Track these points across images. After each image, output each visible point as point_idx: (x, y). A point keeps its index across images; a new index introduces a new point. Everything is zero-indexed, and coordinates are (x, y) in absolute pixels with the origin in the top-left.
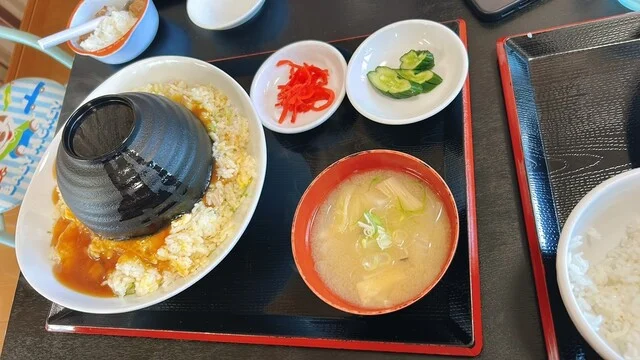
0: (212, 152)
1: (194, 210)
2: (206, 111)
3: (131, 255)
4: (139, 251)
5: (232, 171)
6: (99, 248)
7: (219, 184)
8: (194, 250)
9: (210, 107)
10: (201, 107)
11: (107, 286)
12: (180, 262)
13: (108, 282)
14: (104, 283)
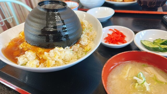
0: (81, 36)
1: (65, 48)
2: (85, 26)
3: (33, 51)
4: (37, 51)
5: (85, 43)
6: (24, 46)
7: (78, 45)
8: (58, 60)
9: (86, 26)
10: (83, 24)
11: (17, 59)
12: (50, 61)
13: (18, 58)
14: (17, 58)
